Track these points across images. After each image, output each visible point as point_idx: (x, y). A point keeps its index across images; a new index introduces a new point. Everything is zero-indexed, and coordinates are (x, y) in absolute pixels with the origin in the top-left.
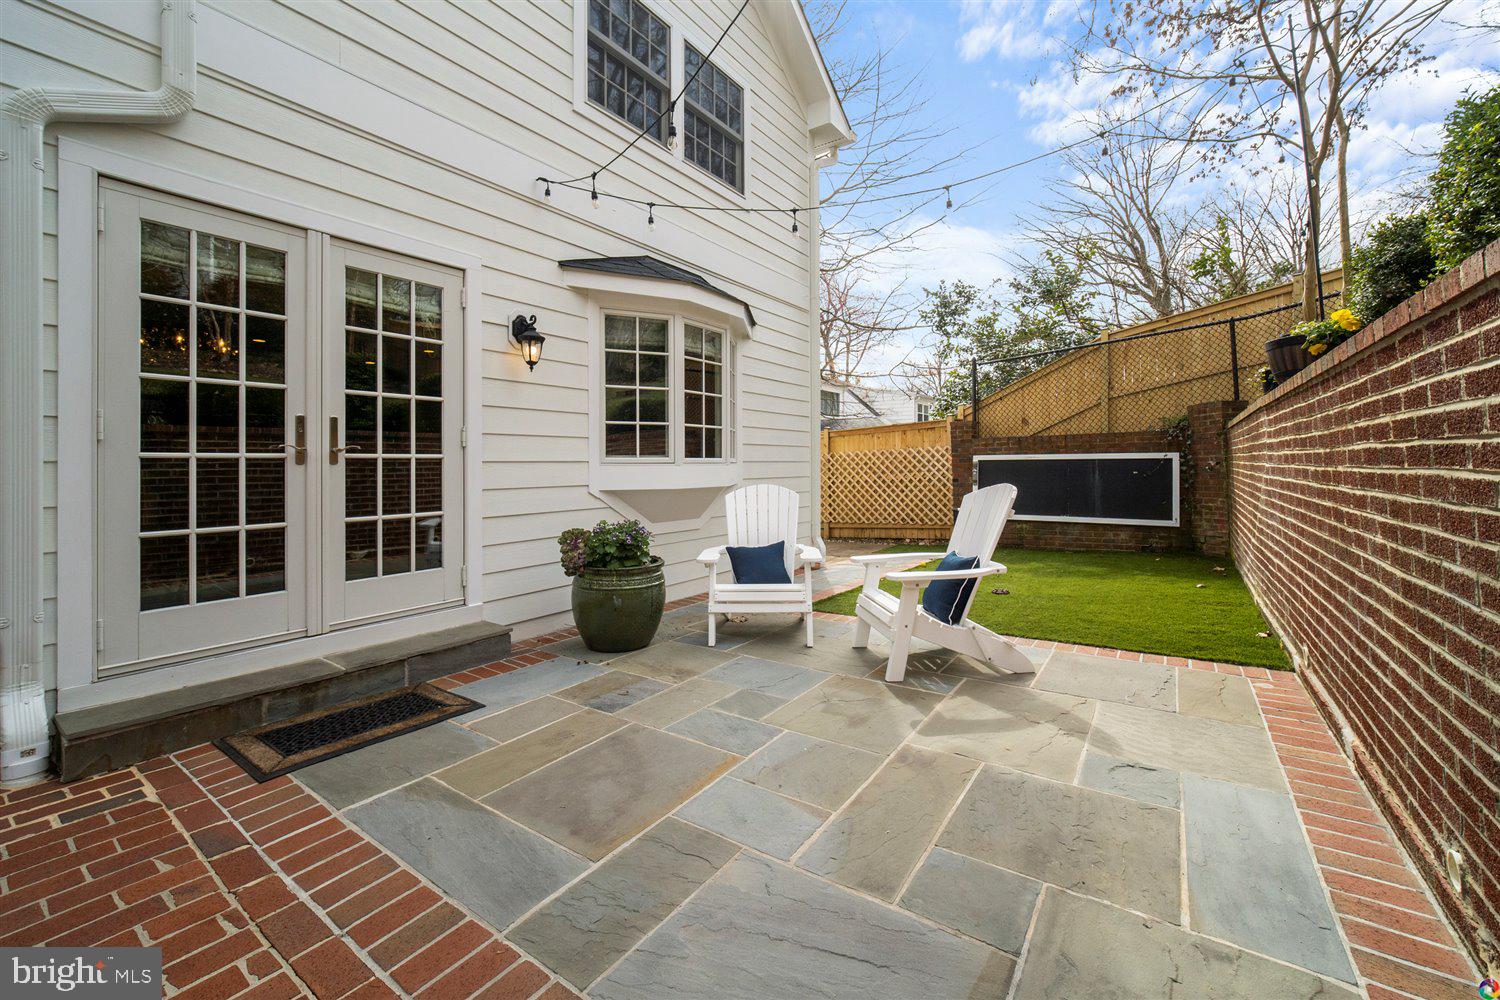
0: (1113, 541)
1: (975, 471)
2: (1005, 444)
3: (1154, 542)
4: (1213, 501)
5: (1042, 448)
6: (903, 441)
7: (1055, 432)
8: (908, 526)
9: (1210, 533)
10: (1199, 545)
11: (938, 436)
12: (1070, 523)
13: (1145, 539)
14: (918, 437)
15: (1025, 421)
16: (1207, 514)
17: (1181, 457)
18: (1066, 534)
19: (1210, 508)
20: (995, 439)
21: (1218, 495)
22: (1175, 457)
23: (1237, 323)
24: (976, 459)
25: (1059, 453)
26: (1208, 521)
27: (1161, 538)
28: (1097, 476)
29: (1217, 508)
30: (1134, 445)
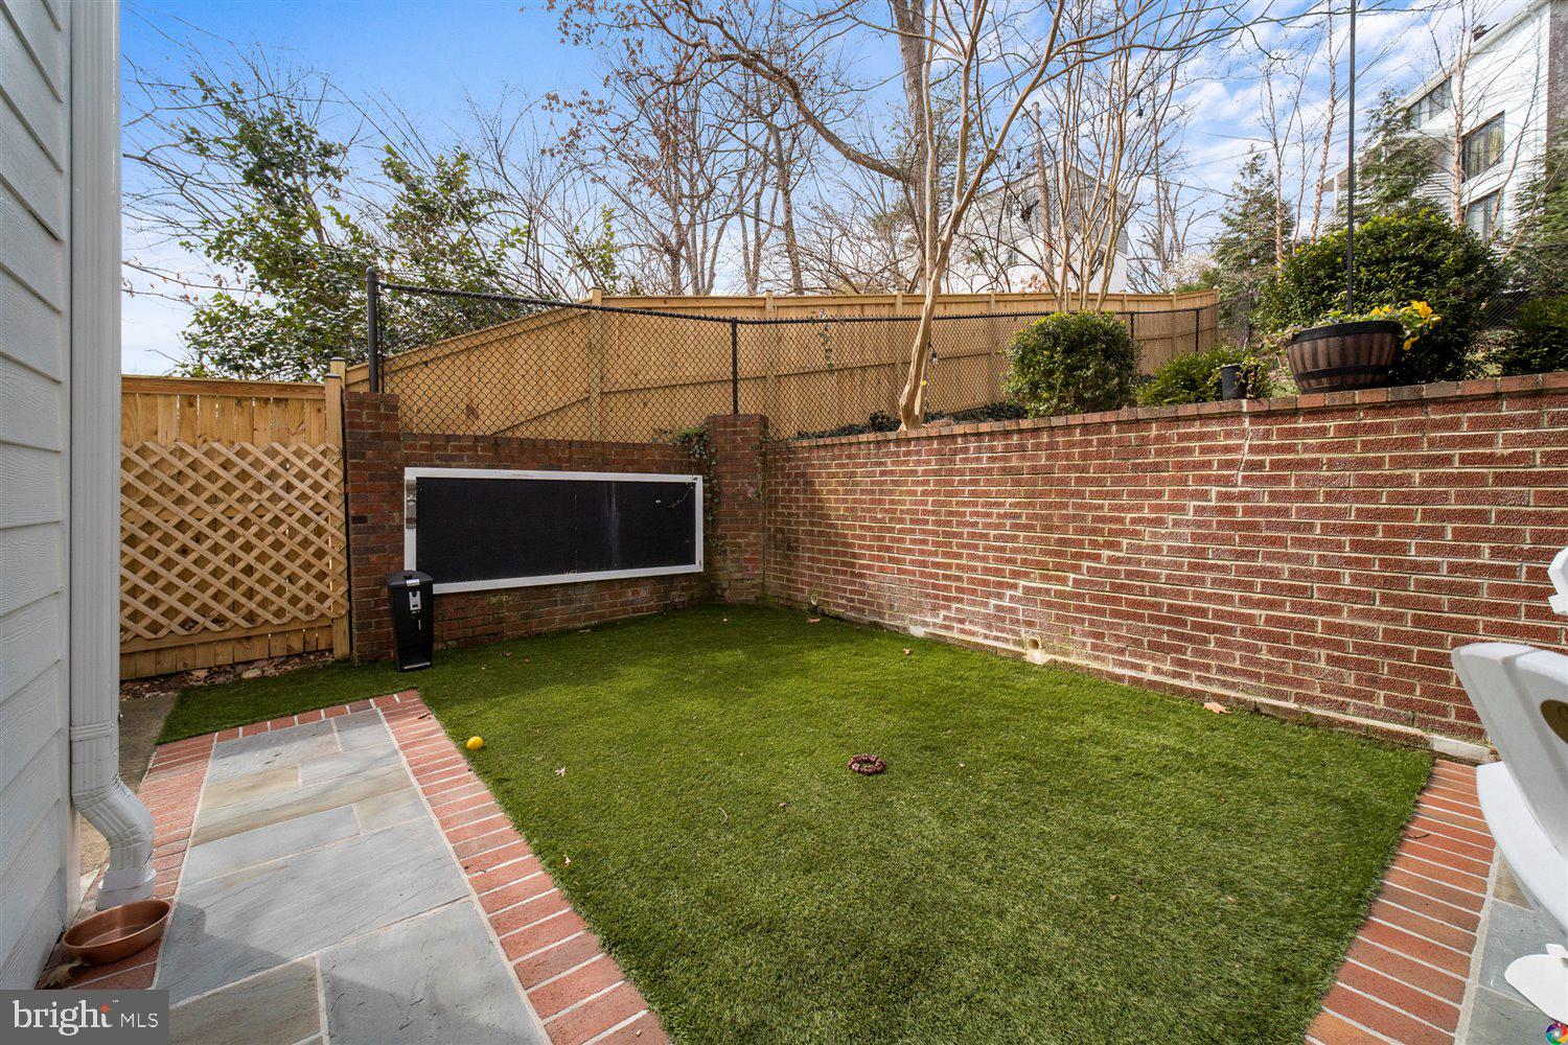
0: (631, 603)
1: (409, 500)
2: (468, 448)
3: (677, 597)
4: (742, 536)
5: (534, 460)
6: (185, 422)
7: (525, 433)
8: (206, 637)
9: (738, 576)
10: (719, 592)
11: (297, 420)
12: (576, 584)
13: (667, 592)
14: (237, 420)
15: (471, 411)
16: (733, 552)
17: (704, 481)
18: (571, 601)
19: (739, 546)
20: (448, 438)
21: (751, 529)
22: (699, 482)
23: (739, 325)
24: (411, 474)
25: (560, 469)
26: (735, 561)
27: (683, 589)
28: (614, 506)
29: (749, 544)
30: (655, 462)
